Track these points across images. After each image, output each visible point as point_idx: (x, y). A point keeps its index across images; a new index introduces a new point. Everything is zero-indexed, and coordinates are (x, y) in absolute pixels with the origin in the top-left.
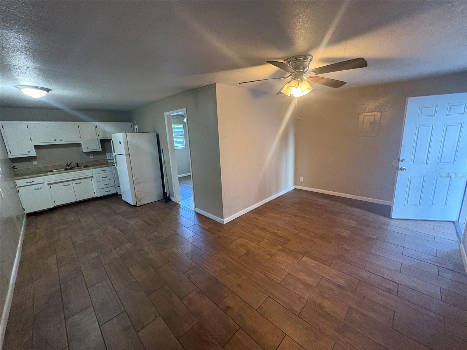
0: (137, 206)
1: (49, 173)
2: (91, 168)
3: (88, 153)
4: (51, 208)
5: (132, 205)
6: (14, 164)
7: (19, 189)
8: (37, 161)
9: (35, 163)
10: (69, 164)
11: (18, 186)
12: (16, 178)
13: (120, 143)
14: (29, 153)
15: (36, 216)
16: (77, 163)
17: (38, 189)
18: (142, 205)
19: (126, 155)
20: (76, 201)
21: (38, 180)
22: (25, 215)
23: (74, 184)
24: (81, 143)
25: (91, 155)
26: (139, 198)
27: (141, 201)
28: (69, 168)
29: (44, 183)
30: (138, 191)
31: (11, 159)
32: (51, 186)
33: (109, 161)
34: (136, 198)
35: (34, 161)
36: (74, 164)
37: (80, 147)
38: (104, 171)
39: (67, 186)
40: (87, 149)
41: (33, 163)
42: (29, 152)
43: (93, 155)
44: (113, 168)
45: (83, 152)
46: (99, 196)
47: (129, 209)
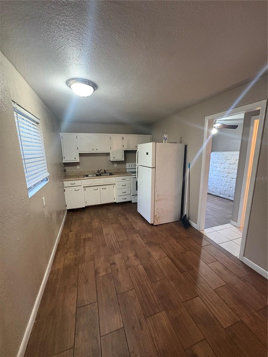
0: (154, 225)
1: (86, 178)
2: (115, 176)
3: (113, 162)
4: (83, 208)
5: (150, 223)
6: (66, 168)
7: (65, 189)
8: (79, 166)
9: (78, 167)
10: (99, 170)
11: (65, 186)
12: (64, 180)
13: (147, 154)
14: (75, 160)
15: (73, 213)
16: (105, 170)
17: (77, 190)
18: (159, 225)
19: (152, 168)
20: (100, 204)
21: (78, 182)
22: (66, 211)
23: (101, 189)
24: (110, 153)
25: (115, 164)
26: (157, 217)
27: (158, 220)
28: (99, 174)
29: (81, 186)
30: (158, 209)
31: (64, 163)
32: (86, 188)
33: (127, 170)
34: (154, 216)
35: (78, 166)
36: (103, 171)
37: (109, 157)
38: (124, 179)
39: (96, 190)
40: (114, 159)
41: (77, 167)
42: (75, 158)
43: (117, 164)
44: (131, 178)
45: (110, 160)
46: (117, 202)
47: (145, 227)
